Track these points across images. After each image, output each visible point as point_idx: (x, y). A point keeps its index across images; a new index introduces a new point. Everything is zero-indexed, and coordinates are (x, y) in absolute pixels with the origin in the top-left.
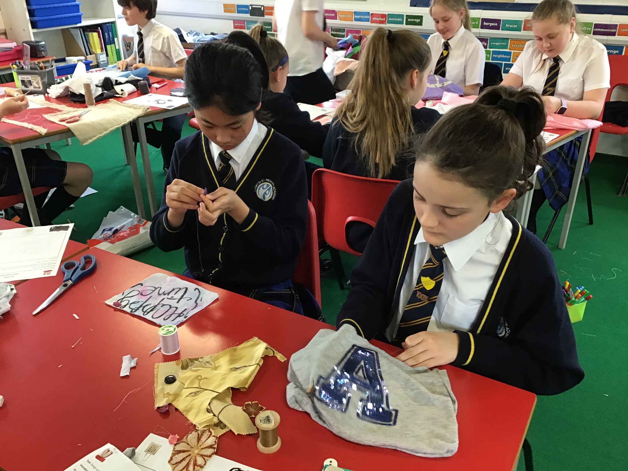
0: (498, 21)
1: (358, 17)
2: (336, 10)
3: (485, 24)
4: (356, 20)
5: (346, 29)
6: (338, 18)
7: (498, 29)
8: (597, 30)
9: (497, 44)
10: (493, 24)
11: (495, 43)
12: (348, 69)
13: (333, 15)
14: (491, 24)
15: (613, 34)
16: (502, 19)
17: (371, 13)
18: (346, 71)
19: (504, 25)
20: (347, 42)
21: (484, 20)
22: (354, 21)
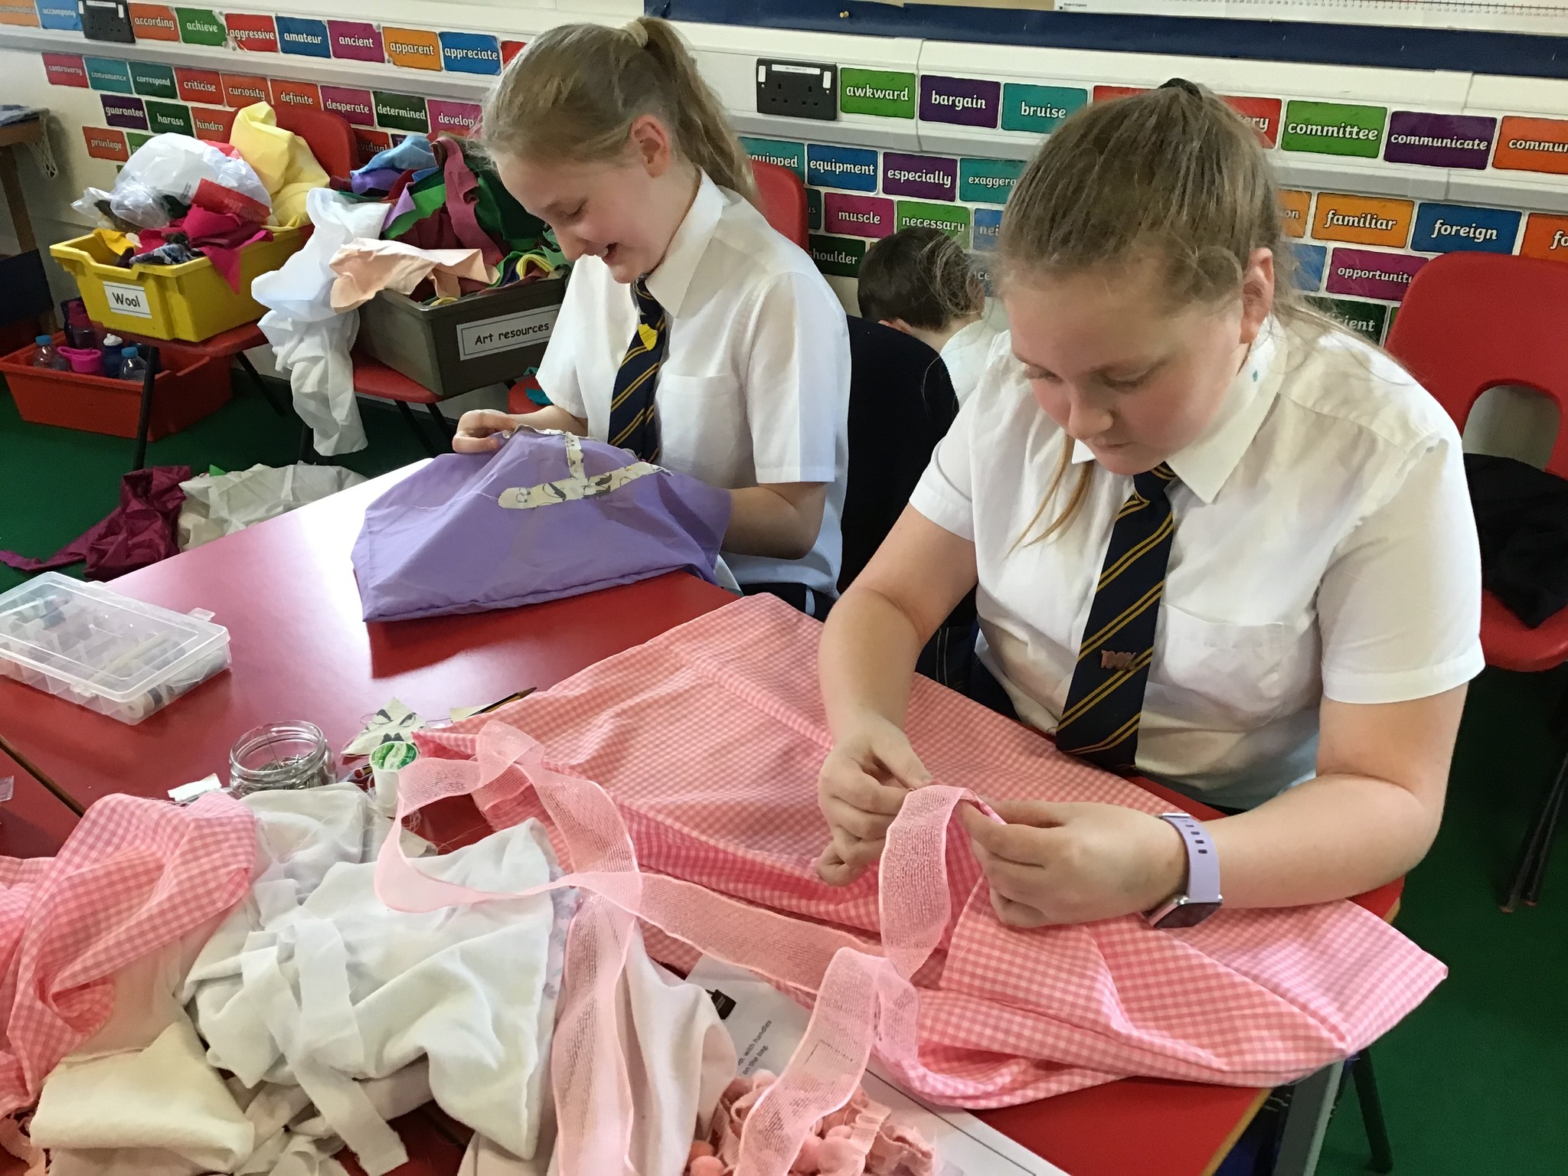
0: (988, 90)
1: (459, 54)
2: (375, 24)
3: (936, 99)
4: (452, 65)
5: (427, 98)
6: (386, 56)
7: (992, 124)
8: (1402, 139)
9: (990, 182)
10: (968, 103)
11: (983, 181)
12: (387, 289)
13: (369, 43)
14: (961, 103)
15: (1477, 161)
16: (1003, 81)
17: (503, 38)
18: (379, 294)
19: (1013, 108)
20: (397, 165)
21: (930, 83)
22: (444, 72)
